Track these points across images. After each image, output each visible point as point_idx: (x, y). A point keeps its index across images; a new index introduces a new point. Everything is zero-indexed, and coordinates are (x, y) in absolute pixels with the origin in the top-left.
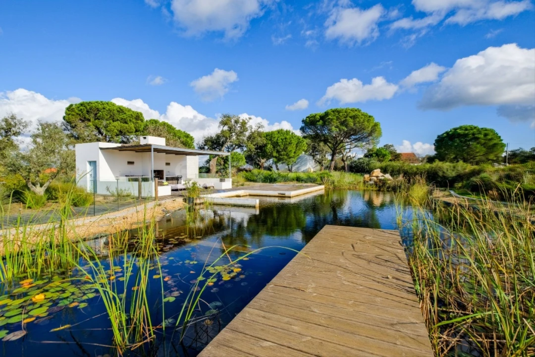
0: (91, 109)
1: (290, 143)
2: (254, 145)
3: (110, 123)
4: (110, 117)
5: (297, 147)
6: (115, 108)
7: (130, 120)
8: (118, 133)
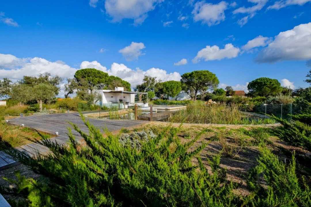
0: (86, 72)
1: (174, 88)
2: (158, 89)
3: (94, 79)
4: (94, 76)
5: (177, 89)
6: (96, 72)
7: (103, 77)
8: (98, 83)
